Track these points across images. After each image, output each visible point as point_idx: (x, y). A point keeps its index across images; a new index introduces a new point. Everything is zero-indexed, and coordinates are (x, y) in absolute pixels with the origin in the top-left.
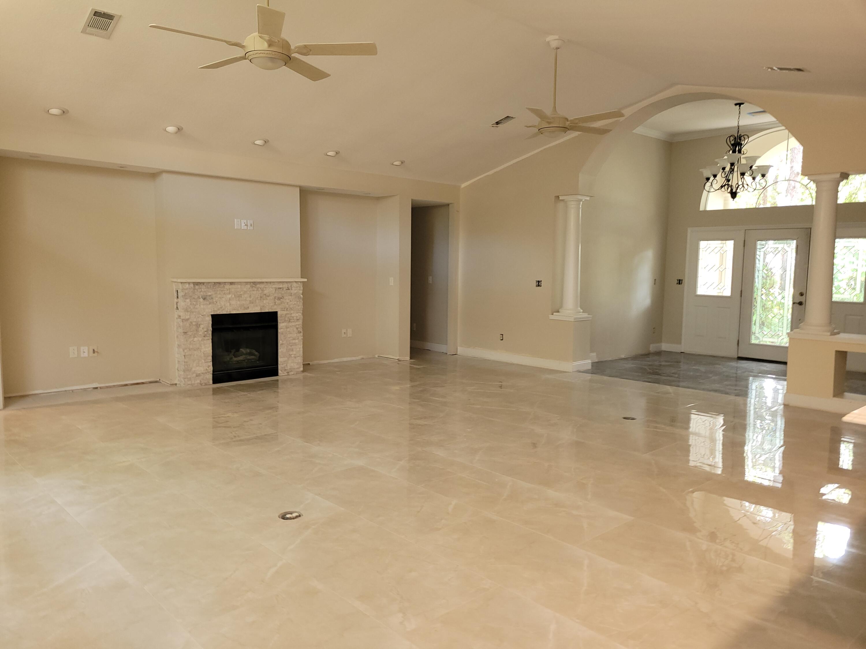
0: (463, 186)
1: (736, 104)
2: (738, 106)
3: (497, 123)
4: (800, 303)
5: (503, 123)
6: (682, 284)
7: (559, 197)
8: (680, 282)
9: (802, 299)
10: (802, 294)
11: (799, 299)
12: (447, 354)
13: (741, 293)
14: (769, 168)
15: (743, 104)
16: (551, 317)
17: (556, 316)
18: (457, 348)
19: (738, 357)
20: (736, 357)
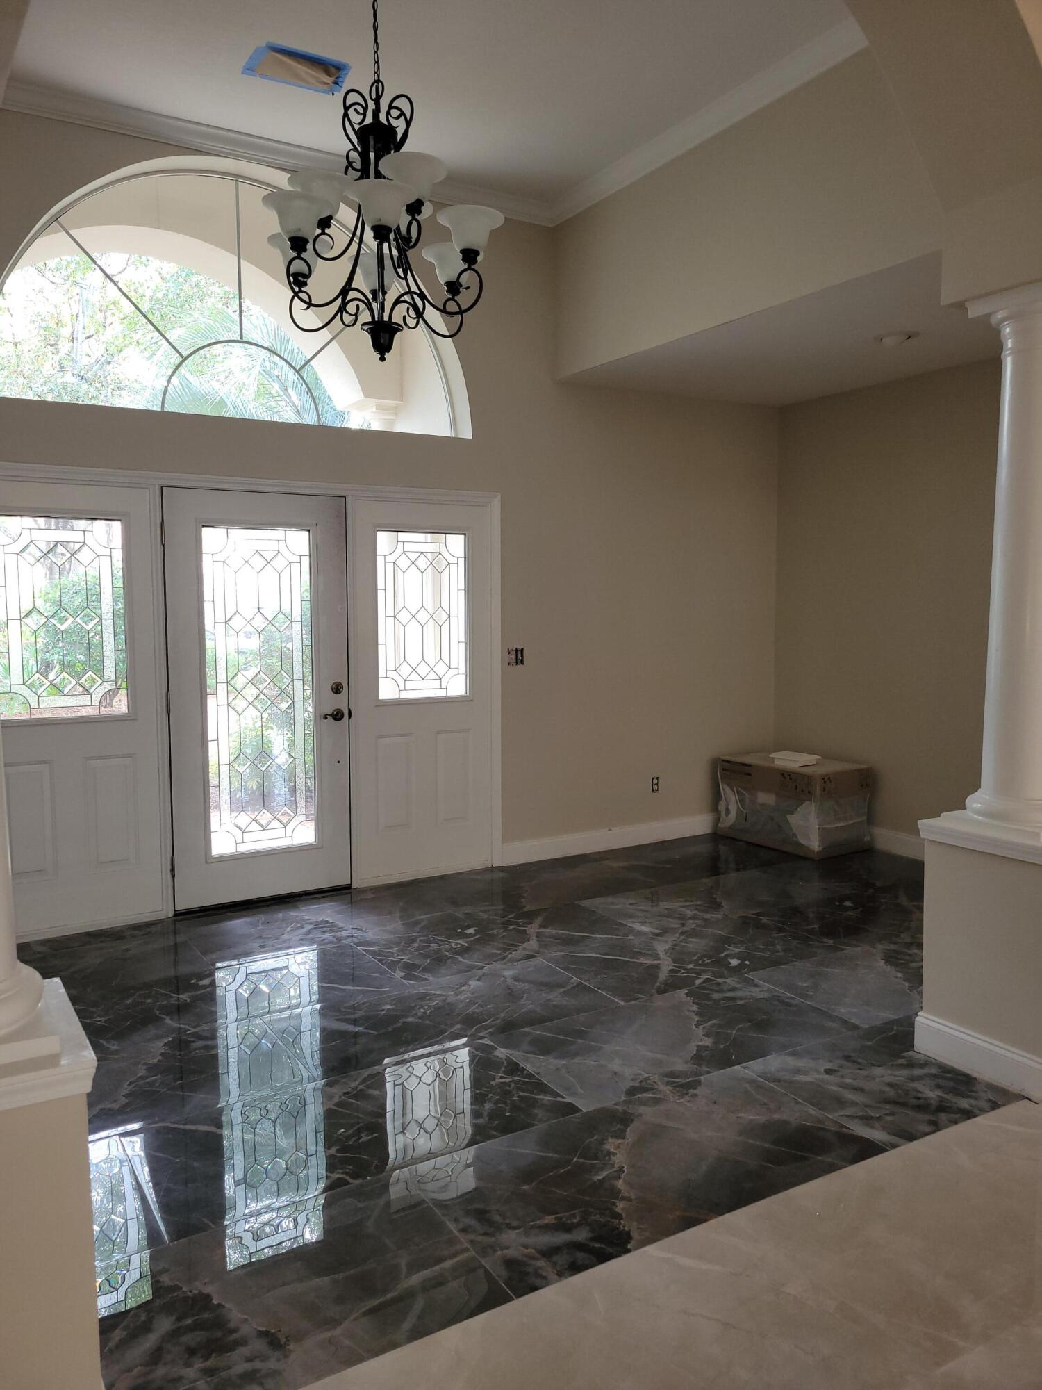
4: (337, 716)
9: (340, 702)
10: (336, 689)
11: (332, 702)
13: (168, 702)
19: (177, 914)
20: (171, 914)
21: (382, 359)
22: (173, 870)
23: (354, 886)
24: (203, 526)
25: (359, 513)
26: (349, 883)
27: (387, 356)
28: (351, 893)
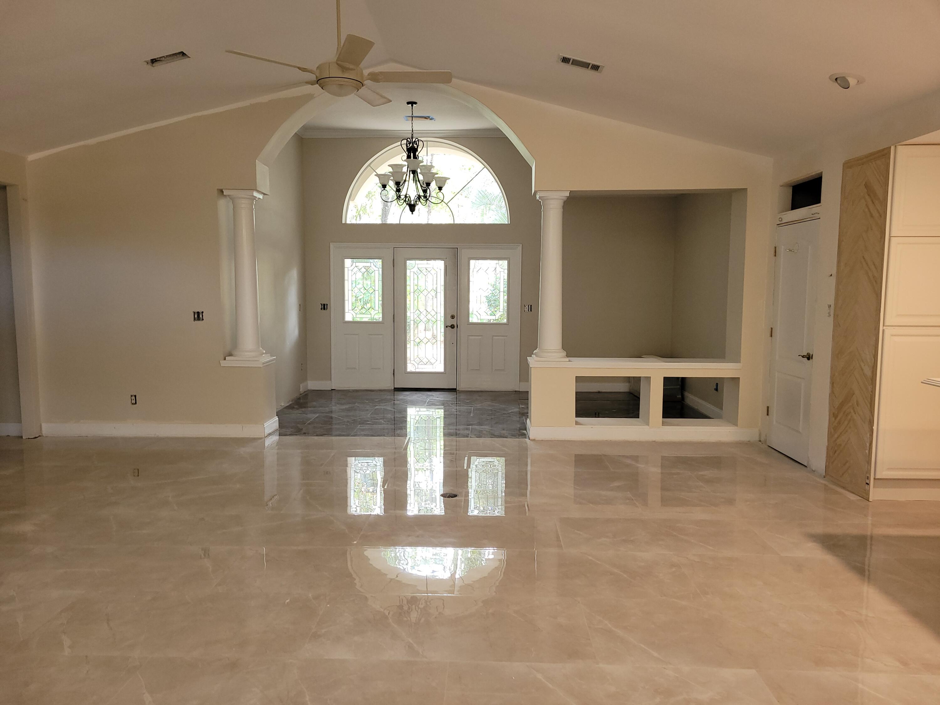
0: (32, 157)
1: (408, 103)
2: (410, 105)
3: (153, 61)
4: (452, 327)
5: (164, 62)
6: (327, 309)
7: (223, 190)
8: (324, 307)
9: (454, 322)
10: (453, 317)
11: (451, 322)
12: (22, 437)
13: (394, 318)
14: (445, 181)
15: (415, 103)
16: (223, 363)
17: (230, 362)
18: (41, 426)
19: (395, 388)
20: (393, 388)
21: (412, 214)
22: (394, 374)
23: (458, 389)
24: (407, 260)
25: (464, 253)
26: (456, 388)
27: (414, 213)
28: (456, 391)
